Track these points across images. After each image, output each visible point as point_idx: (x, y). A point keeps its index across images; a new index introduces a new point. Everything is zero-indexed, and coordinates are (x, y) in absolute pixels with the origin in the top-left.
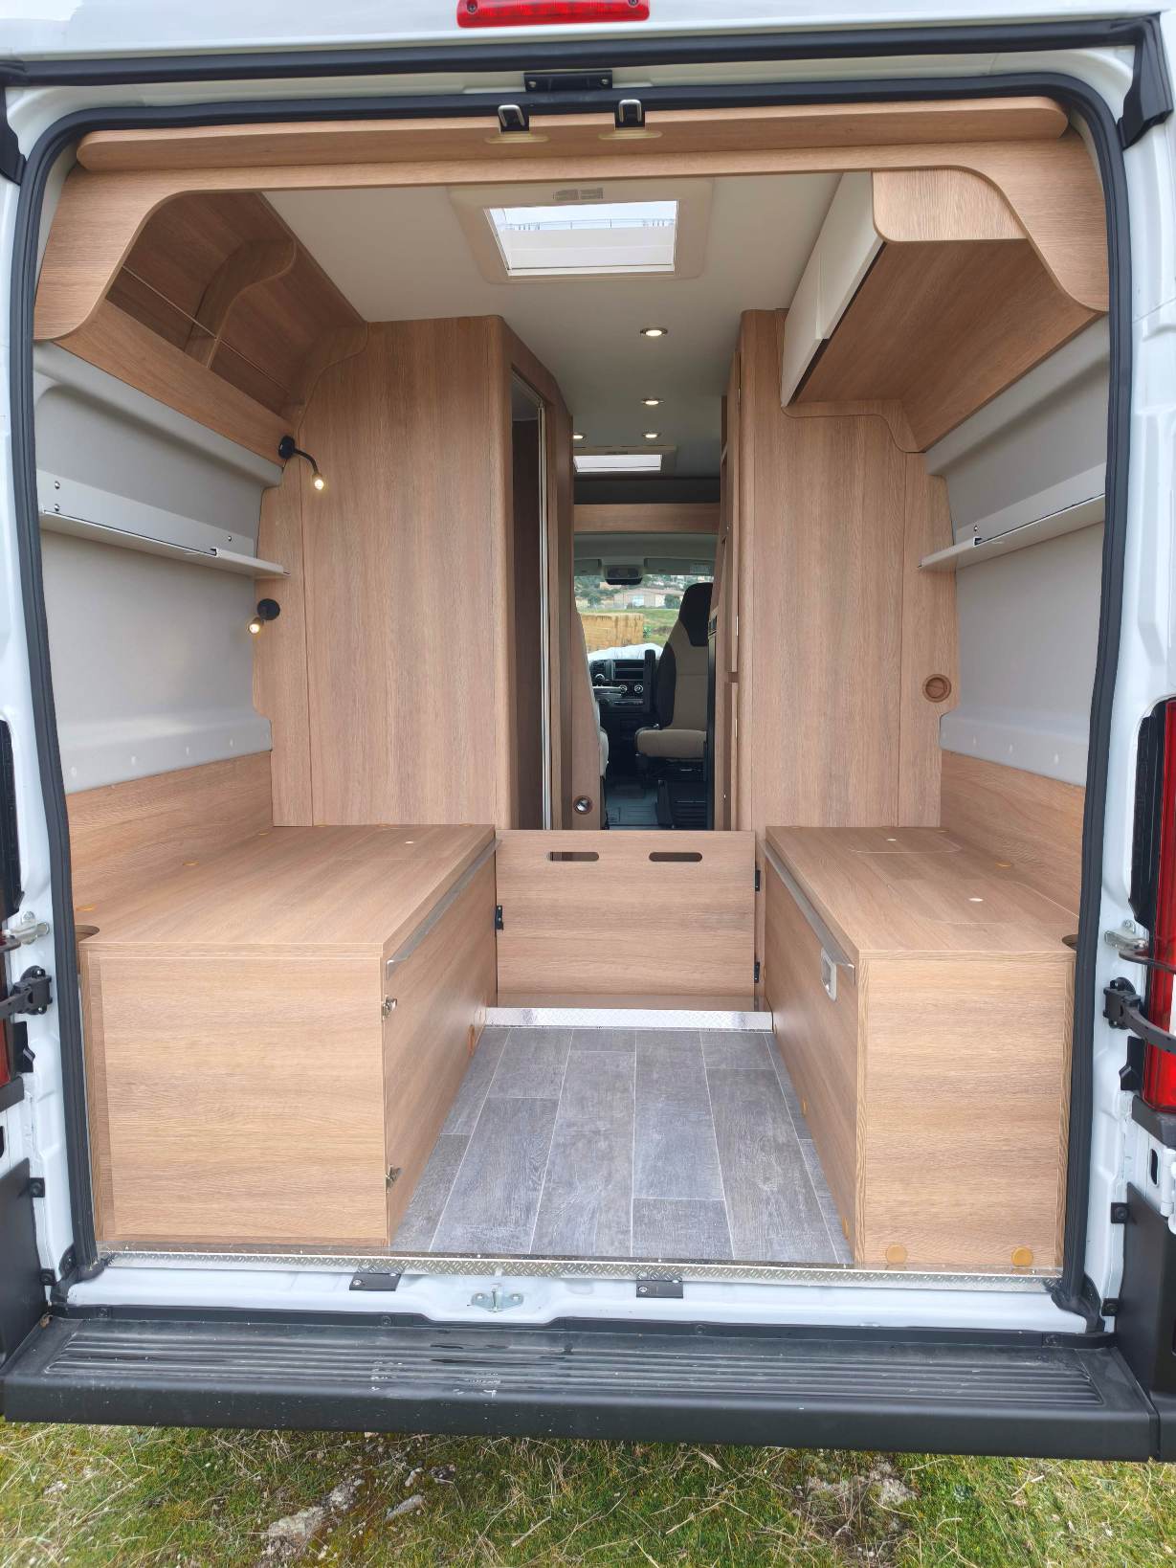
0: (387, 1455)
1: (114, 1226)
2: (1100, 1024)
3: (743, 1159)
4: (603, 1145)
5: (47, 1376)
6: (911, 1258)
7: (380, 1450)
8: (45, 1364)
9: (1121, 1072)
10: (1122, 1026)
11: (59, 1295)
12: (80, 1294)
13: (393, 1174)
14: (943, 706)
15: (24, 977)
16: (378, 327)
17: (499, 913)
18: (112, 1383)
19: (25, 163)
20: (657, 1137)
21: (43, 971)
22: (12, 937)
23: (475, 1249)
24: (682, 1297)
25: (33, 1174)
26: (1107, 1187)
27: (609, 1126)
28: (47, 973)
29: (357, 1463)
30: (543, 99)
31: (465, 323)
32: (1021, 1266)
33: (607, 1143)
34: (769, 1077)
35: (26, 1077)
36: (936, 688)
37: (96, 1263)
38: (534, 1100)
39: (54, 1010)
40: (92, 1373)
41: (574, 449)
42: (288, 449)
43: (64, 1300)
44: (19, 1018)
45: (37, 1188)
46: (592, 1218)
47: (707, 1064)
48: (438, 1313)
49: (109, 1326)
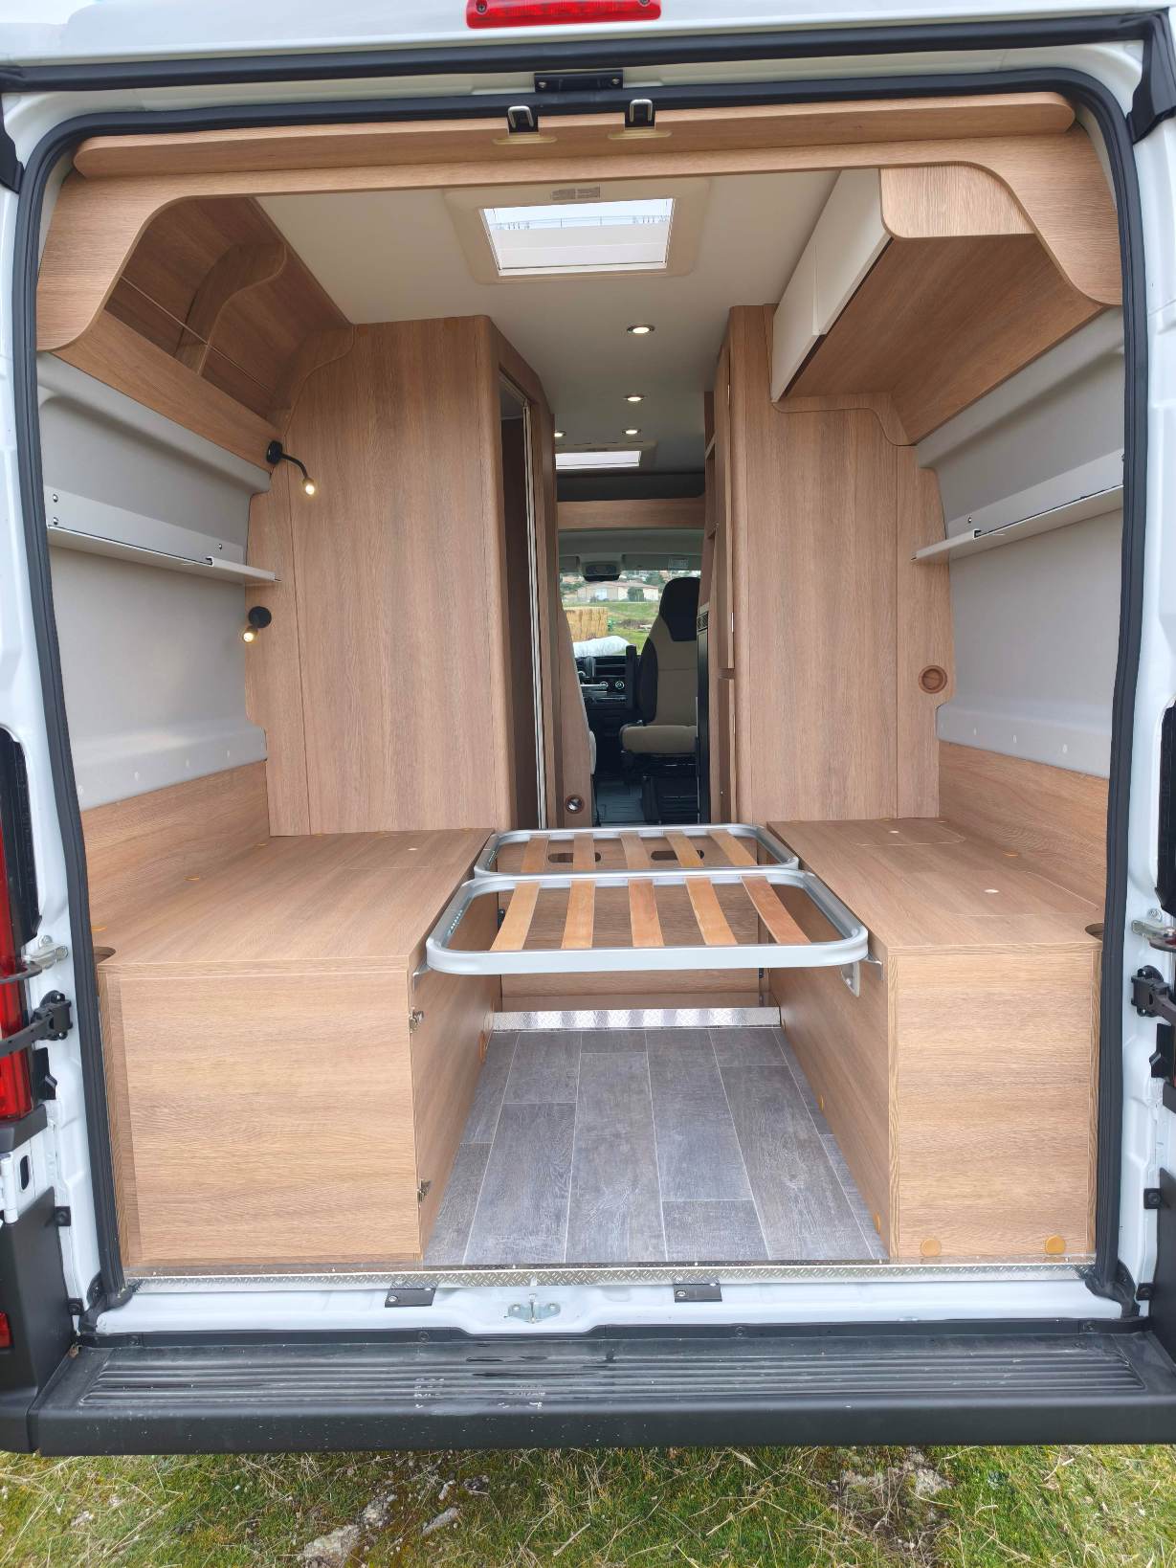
0: (418, 1469)
1: (139, 1253)
2: (1129, 1012)
3: (767, 1158)
4: (625, 1148)
5: (82, 1408)
6: (945, 1251)
7: (411, 1464)
8: (78, 1397)
9: (1151, 1060)
10: (1151, 1014)
11: (88, 1324)
12: (109, 1322)
13: (425, 1186)
14: (940, 696)
15: (44, 1002)
16: (363, 329)
18: (150, 1412)
19: (23, 172)
20: (678, 1138)
21: (62, 996)
22: (32, 963)
23: (509, 1261)
24: (721, 1300)
25: (59, 1203)
26: (1139, 1174)
27: (628, 1129)
28: (66, 998)
29: (388, 1478)
30: (554, 99)
31: (451, 323)
32: (1052, 1255)
33: (629, 1146)
34: (783, 1073)
35: (49, 1104)
36: (933, 679)
37: (123, 1290)
38: (551, 1106)
39: (74, 1035)
40: (128, 1402)
41: (556, 447)
42: (275, 455)
43: (93, 1329)
44: (40, 1044)
45: (63, 1216)
46: (623, 1224)
47: (720, 1062)
48: (475, 1326)
49: (141, 1354)
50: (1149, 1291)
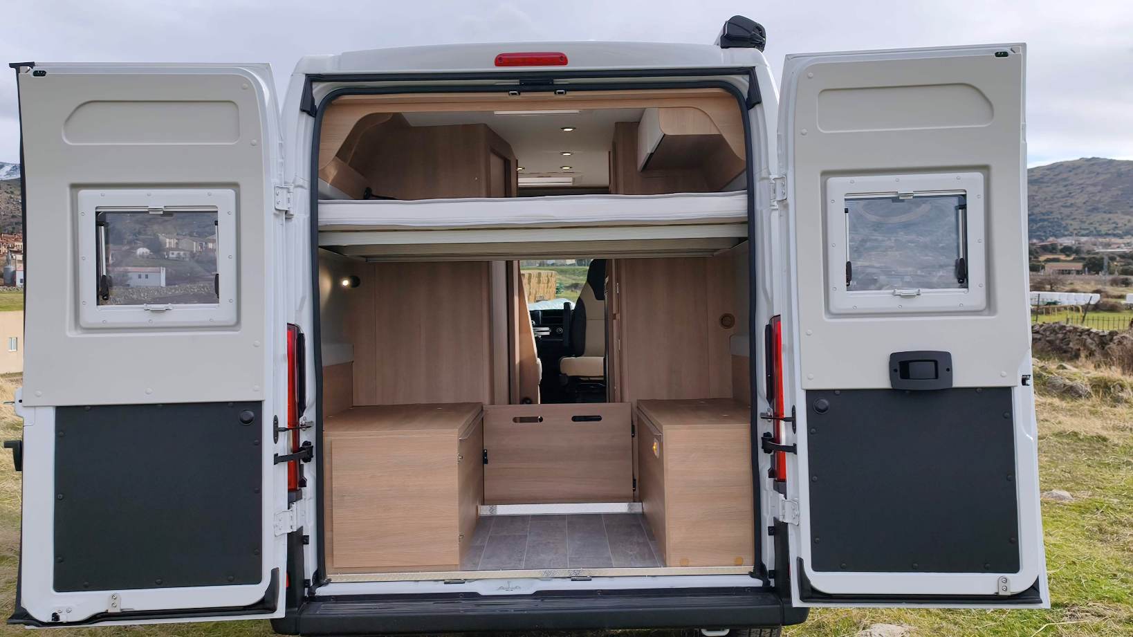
2: (761, 451)
3: (621, 547)
5: (319, 614)
6: (691, 563)
9: (769, 472)
10: (769, 452)
11: (312, 593)
12: (321, 591)
13: (462, 537)
14: (731, 331)
15: (304, 444)
17: (485, 454)
19: (317, 110)
21: (310, 443)
24: (591, 580)
25: (305, 534)
26: (767, 522)
27: (554, 541)
28: (312, 444)
30: (527, 88)
31: (466, 127)
33: (554, 545)
35: (303, 489)
36: (727, 321)
37: (326, 579)
38: (515, 536)
39: (314, 460)
42: (368, 195)
43: (314, 594)
44: (302, 463)
45: (305, 540)
46: (550, 561)
48: (483, 592)
50: (773, 574)
